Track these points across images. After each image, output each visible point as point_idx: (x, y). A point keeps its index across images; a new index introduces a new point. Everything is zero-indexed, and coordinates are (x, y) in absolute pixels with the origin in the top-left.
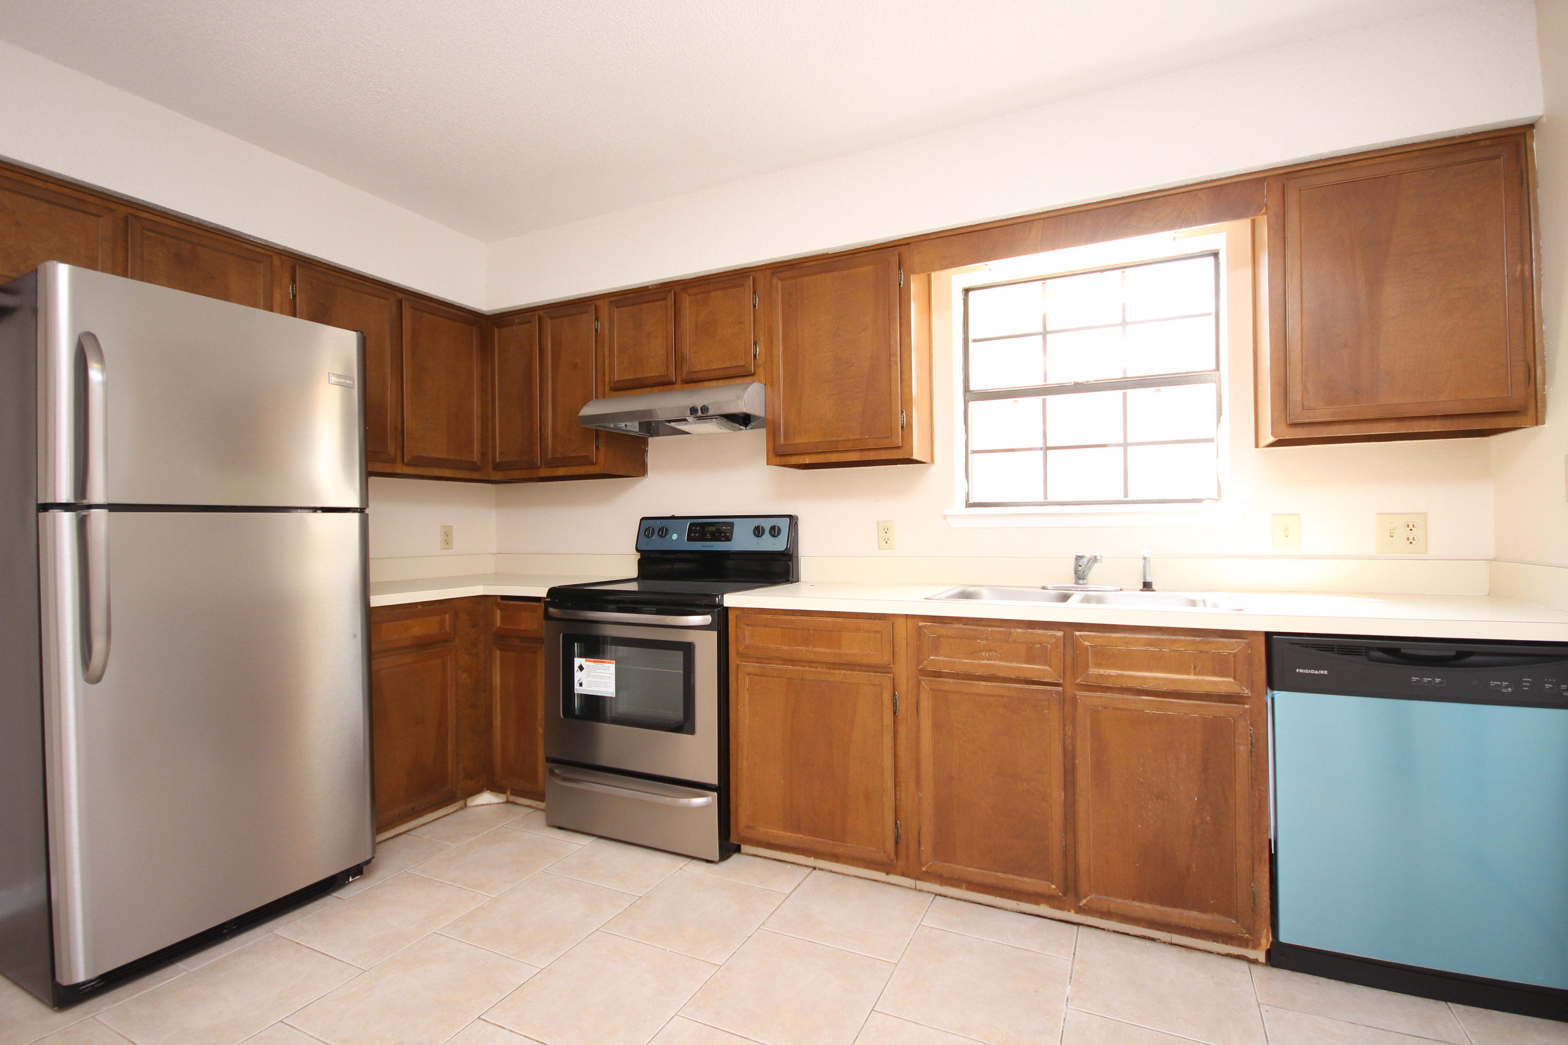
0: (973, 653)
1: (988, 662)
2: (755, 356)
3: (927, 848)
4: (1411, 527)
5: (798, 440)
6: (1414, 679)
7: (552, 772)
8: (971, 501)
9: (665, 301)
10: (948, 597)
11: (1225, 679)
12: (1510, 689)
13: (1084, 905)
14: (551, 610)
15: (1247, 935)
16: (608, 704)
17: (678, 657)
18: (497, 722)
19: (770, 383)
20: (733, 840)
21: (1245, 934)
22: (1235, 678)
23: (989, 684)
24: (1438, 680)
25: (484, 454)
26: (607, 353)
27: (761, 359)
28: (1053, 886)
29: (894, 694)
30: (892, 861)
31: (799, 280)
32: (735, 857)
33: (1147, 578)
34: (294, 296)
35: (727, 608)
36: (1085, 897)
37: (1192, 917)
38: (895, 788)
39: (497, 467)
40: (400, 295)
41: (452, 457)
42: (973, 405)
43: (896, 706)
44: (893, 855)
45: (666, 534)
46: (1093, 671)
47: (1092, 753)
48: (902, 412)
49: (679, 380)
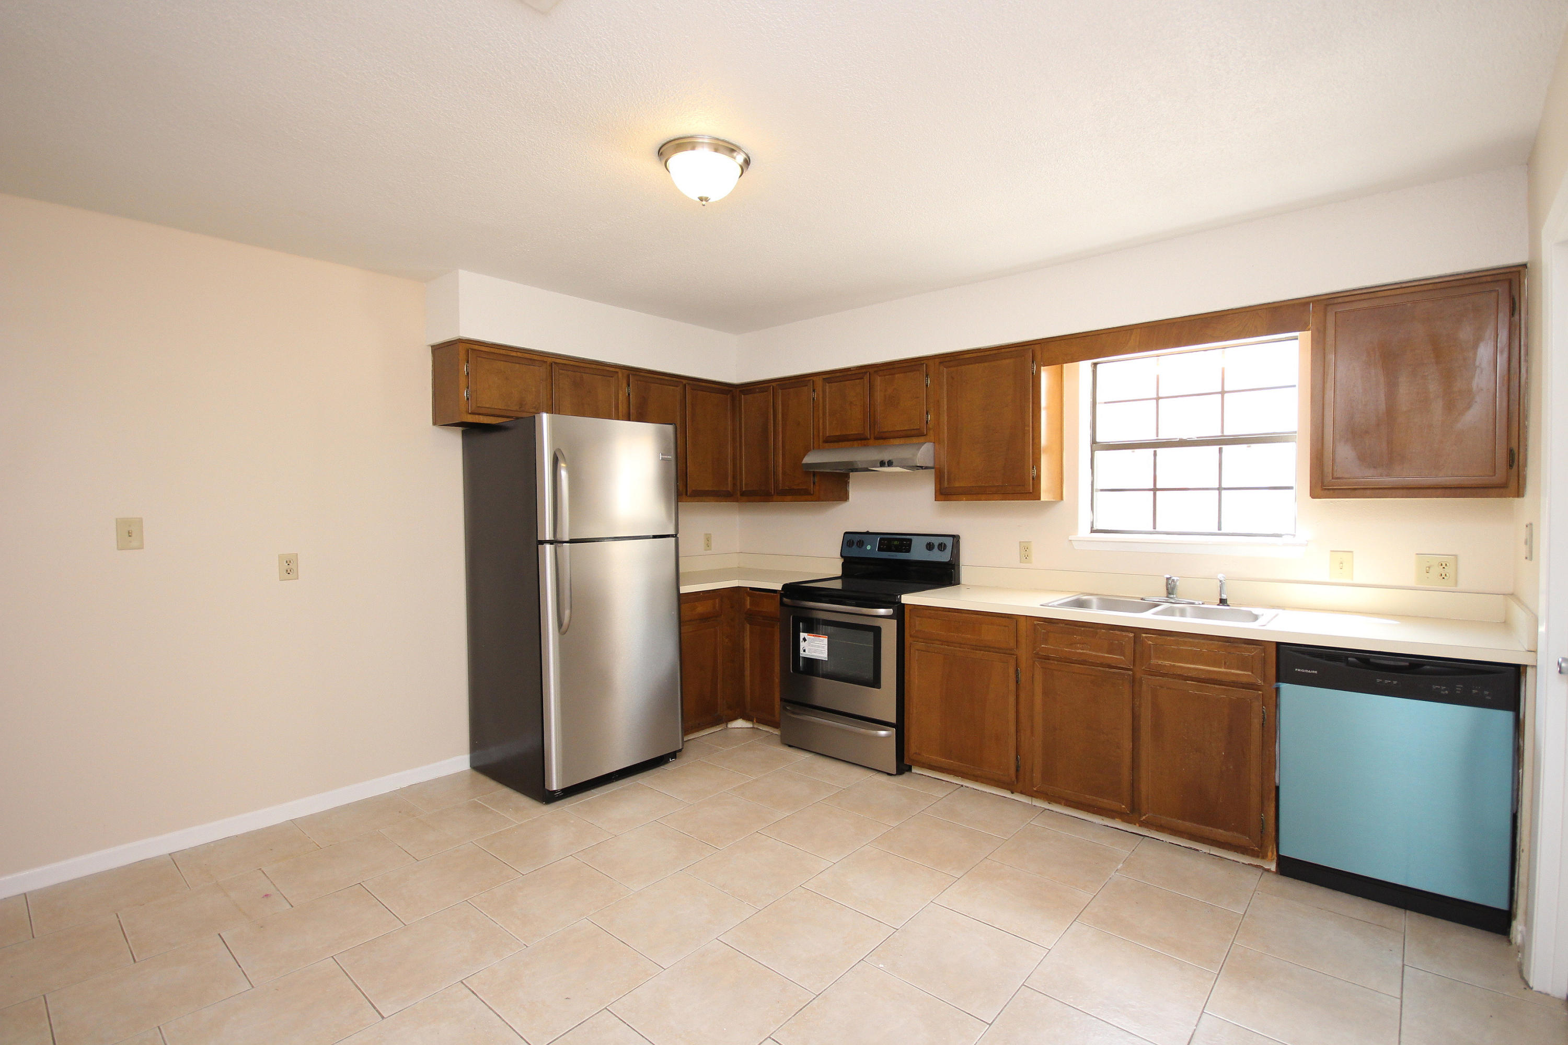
0: (1071, 644)
1: (1082, 651)
2: (927, 422)
3: (1037, 775)
4: (1444, 566)
5: (957, 485)
6: (1378, 680)
7: (785, 708)
8: (1095, 528)
9: (862, 380)
10: (1059, 605)
11: (1246, 673)
12: (1447, 692)
13: (1144, 820)
14: (785, 599)
15: (1256, 848)
16: (821, 666)
17: (870, 635)
18: (747, 673)
19: (937, 441)
20: (906, 762)
21: (1255, 847)
22: (1252, 672)
23: (1082, 666)
24: (1395, 682)
25: (734, 485)
26: (821, 415)
27: (931, 425)
28: (1124, 806)
29: (1017, 670)
30: (1013, 782)
31: (959, 368)
32: (907, 774)
33: (1223, 595)
34: (629, 394)
35: (904, 604)
36: (1145, 815)
37: (1220, 833)
38: (1017, 734)
39: (743, 494)
40: (684, 382)
41: (715, 489)
42: (1098, 454)
43: (1018, 678)
44: (1014, 779)
45: (862, 546)
46: (1153, 661)
47: (1152, 717)
48: (1033, 467)
49: (872, 436)
